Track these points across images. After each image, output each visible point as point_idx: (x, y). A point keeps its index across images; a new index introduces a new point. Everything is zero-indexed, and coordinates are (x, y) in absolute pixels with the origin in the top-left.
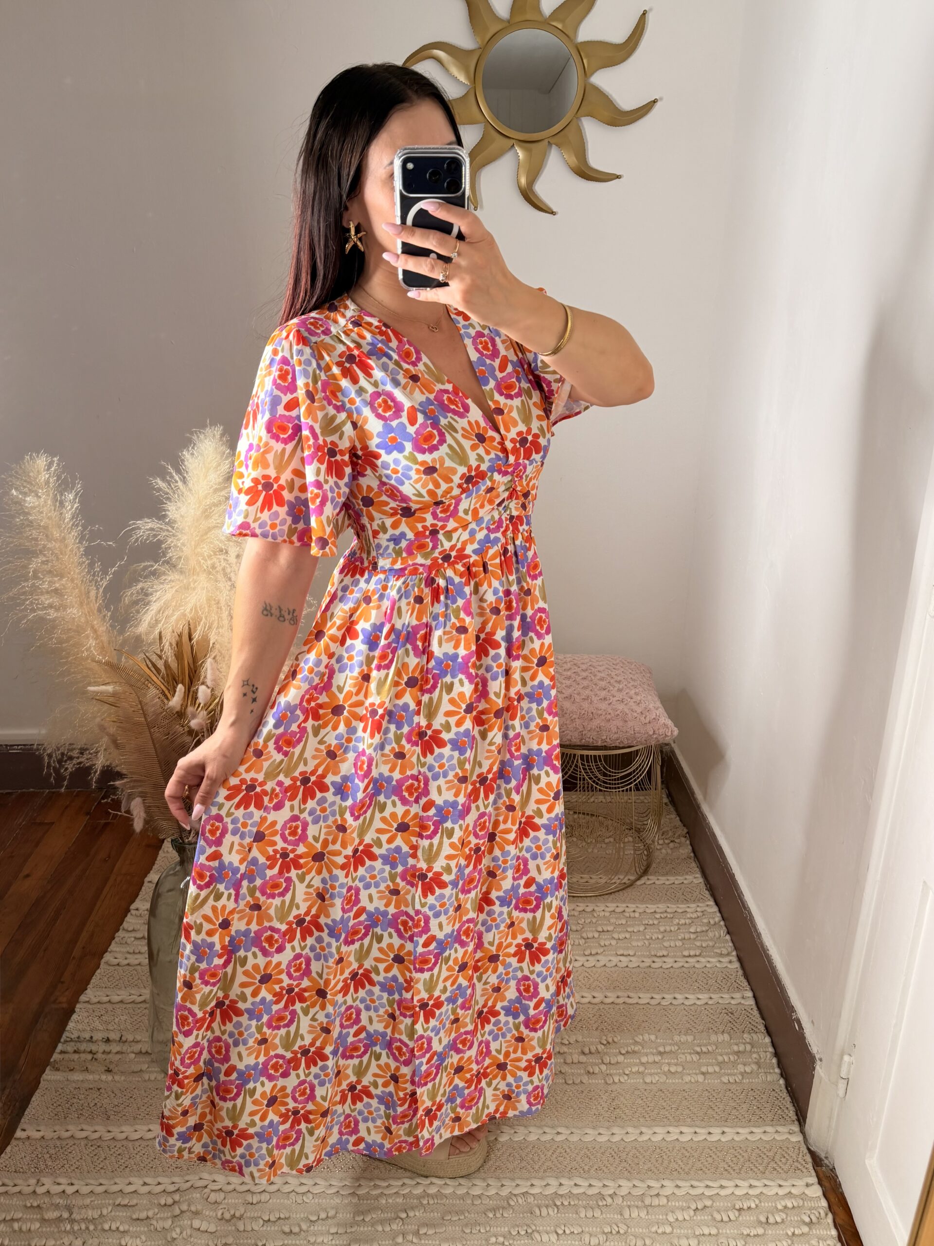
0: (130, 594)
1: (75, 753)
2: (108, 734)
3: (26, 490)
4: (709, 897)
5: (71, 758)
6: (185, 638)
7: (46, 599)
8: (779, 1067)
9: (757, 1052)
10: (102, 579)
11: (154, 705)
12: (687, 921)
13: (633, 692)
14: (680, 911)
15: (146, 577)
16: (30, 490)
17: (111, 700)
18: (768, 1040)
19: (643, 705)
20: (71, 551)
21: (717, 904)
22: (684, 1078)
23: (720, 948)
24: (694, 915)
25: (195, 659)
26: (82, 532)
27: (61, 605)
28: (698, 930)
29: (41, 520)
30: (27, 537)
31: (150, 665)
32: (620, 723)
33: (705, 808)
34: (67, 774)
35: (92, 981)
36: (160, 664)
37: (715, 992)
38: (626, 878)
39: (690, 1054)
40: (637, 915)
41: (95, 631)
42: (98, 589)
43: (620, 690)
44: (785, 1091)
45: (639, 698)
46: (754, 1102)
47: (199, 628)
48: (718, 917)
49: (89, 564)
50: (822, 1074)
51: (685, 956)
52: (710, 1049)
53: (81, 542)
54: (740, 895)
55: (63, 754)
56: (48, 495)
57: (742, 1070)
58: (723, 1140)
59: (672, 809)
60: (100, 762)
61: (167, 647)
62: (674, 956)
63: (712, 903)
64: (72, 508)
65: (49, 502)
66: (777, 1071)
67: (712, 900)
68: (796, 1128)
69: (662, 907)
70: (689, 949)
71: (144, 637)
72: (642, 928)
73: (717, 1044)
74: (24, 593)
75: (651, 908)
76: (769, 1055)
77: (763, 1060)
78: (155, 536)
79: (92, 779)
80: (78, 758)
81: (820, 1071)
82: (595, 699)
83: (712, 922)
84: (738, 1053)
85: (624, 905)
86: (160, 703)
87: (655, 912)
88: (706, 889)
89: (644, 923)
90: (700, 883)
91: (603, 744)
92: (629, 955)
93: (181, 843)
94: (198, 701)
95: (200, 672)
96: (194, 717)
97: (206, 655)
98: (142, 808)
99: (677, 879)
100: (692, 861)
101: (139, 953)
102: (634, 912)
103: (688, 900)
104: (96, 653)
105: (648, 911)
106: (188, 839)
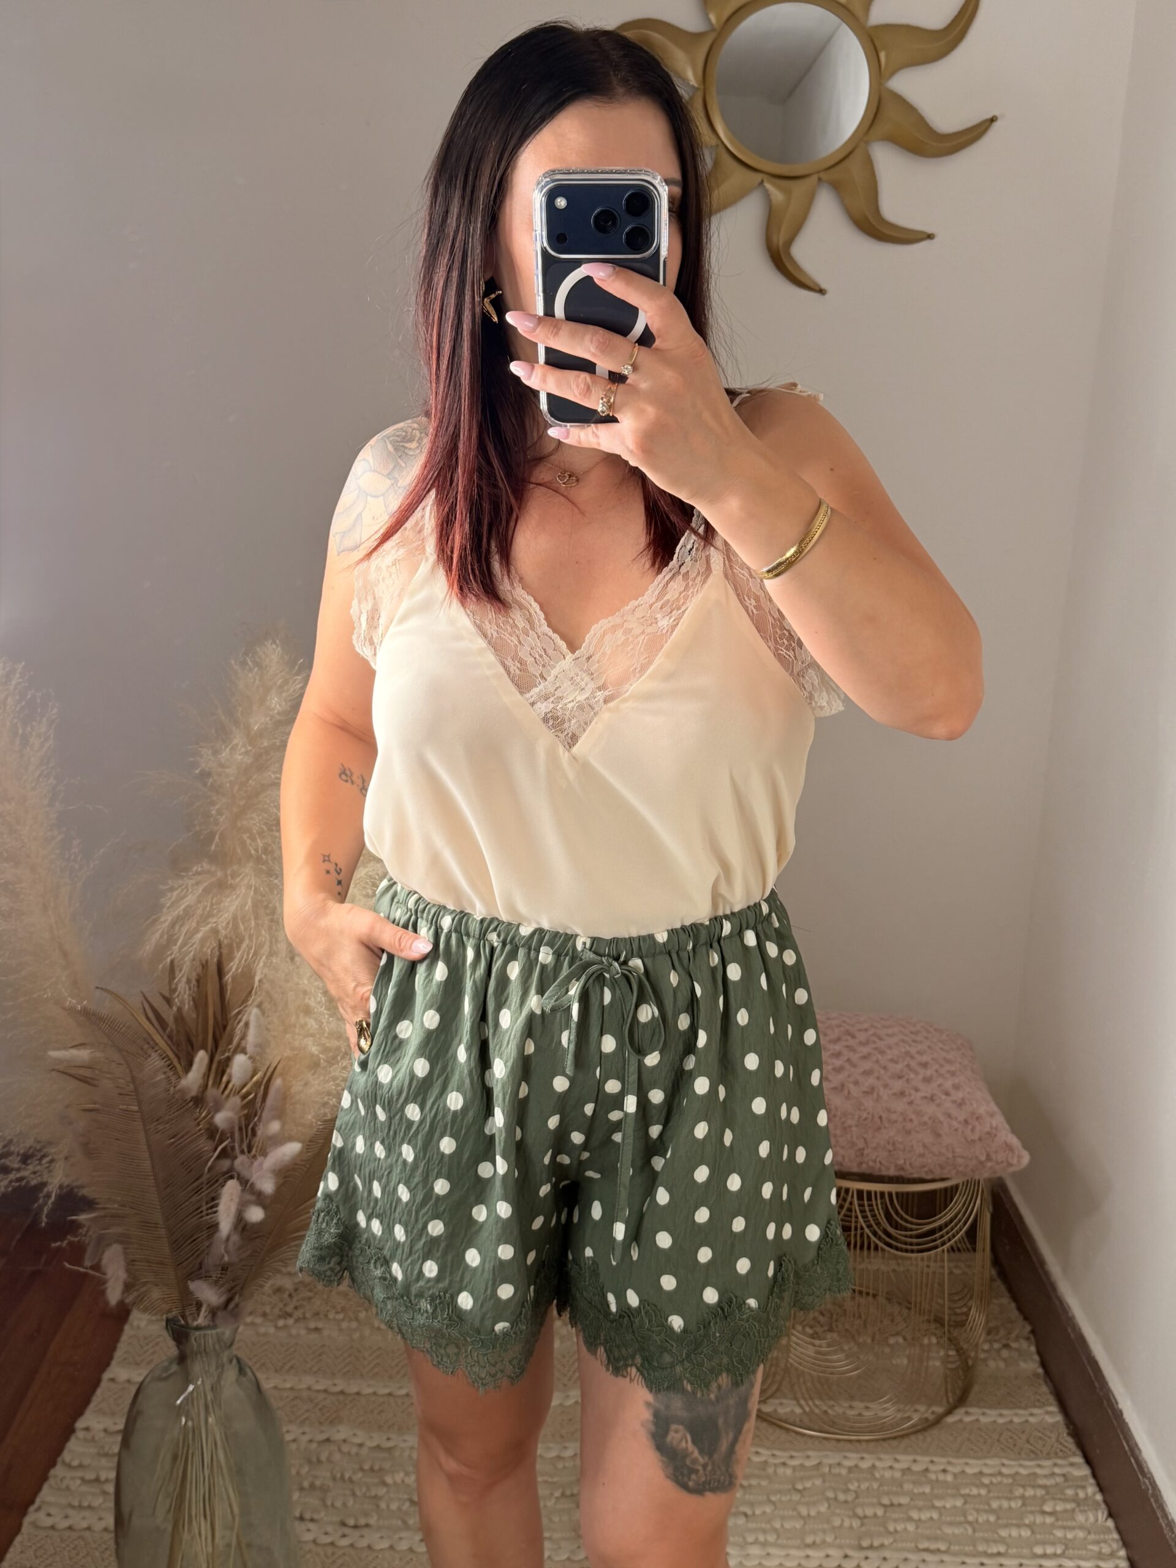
1: (13, 1162)
2: (74, 1132)
4: (1075, 1448)
6: (213, 968)
10: (82, 867)
11: (154, 1086)
12: (1040, 1492)
13: (948, 1084)
14: (1023, 1472)
17: (81, 1072)
19: (968, 1108)
20: (35, 817)
21: (1088, 1461)
23: (1098, 1542)
24: (1050, 1482)
25: (225, 1008)
26: (55, 787)
28: (1059, 1508)
31: (151, 1015)
32: (928, 1138)
36: (169, 1015)
38: (930, 1411)
40: (949, 1478)
42: (74, 883)
43: (927, 1080)
45: (959, 1095)
47: (238, 955)
48: (1091, 1489)
49: (62, 841)
51: (1036, 1556)
53: (51, 804)
54: (1134, 1450)
60: (57, 1179)
61: (182, 985)
63: (1079, 1460)
64: (42, 747)
67: (1078, 1452)
69: (992, 1465)
70: (1043, 1543)
72: (959, 1503)
75: (973, 1467)
79: (41, 1208)
80: (18, 1170)
82: (885, 1094)
83: (1081, 1494)
85: (927, 1459)
86: (164, 1083)
87: (981, 1473)
88: (1069, 1434)
89: (963, 1492)
90: (1057, 1422)
91: (897, 1174)
92: (938, 1551)
93: (182, 1326)
94: (225, 1079)
95: (233, 1029)
96: (218, 1108)
97: (245, 1001)
98: (123, 1263)
99: (1016, 1415)
100: (1041, 1382)
101: (90, 1507)
102: (944, 1471)
103: (1038, 1452)
104: (66, 994)
105: (969, 1471)
106: (195, 1319)
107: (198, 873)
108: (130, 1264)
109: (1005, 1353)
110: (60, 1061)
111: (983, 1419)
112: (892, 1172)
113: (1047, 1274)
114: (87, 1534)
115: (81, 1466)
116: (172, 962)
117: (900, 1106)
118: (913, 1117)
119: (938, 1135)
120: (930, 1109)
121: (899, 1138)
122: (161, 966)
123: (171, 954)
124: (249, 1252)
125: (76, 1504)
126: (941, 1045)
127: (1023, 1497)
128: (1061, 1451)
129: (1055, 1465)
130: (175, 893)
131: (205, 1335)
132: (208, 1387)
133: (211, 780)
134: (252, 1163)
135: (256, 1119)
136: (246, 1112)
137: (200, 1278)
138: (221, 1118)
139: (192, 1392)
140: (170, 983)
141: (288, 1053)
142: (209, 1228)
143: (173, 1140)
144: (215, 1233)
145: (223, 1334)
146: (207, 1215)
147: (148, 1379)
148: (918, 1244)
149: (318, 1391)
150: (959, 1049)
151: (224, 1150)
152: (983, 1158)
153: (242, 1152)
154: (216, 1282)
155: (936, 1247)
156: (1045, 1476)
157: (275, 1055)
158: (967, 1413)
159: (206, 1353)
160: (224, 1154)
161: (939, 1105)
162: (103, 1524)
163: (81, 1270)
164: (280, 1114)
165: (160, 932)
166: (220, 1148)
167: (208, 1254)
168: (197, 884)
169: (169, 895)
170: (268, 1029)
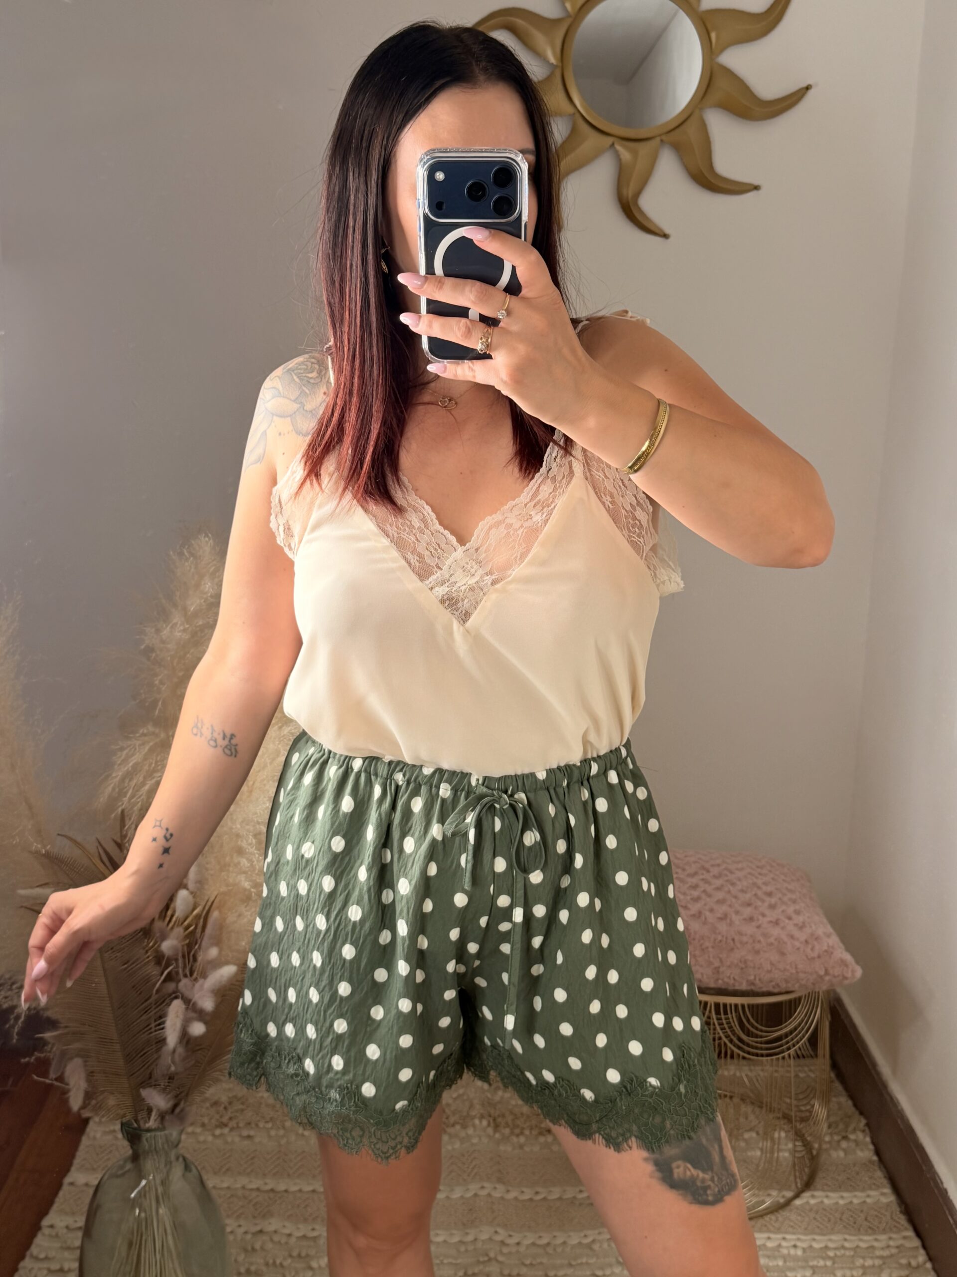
4: (907, 1224)
12: (877, 1262)
13: (790, 910)
14: (863, 1245)
21: (918, 1234)
24: (886, 1253)
31: (105, 858)
32: (774, 957)
33: (896, 1089)
43: (772, 907)
45: (799, 919)
48: (922, 1257)
59: (841, 1088)
63: (910, 1233)
67: (910, 1228)
69: (836, 1239)
75: (819, 1242)
79: (11, 1029)
82: (736, 919)
83: (914, 1263)
87: (826, 1247)
88: (901, 1212)
89: (811, 1264)
90: (891, 1202)
91: (749, 988)
93: (135, 1129)
96: (164, 937)
98: (83, 1075)
99: (855, 1196)
100: (876, 1168)
102: (795, 1246)
103: (875, 1228)
104: (32, 840)
105: (817, 1245)
106: (145, 1122)
107: (144, 735)
108: (90, 1075)
109: (844, 1144)
110: (27, 897)
111: (826, 1201)
112: (744, 987)
113: (878, 1074)
115: (47, 1258)
116: (123, 811)
117: (749, 929)
118: (762, 939)
119: (783, 954)
120: (776, 932)
121: (750, 957)
122: (113, 815)
123: (123, 804)
124: (193, 1062)
126: (783, 877)
128: (895, 1226)
129: (890, 1238)
130: (125, 752)
131: (155, 1135)
132: (158, 1181)
133: (154, 655)
134: (194, 985)
135: (197, 947)
136: (187, 941)
137: (151, 1086)
138: (168, 946)
139: (145, 1186)
140: (121, 830)
141: (223, 889)
142: (157, 1043)
143: (126, 966)
144: (161, 1047)
145: (171, 1135)
146: (156, 1031)
147: (106, 1177)
148: (767, 1049)
149: (252, 1190)
150: (798, 880)
151: (169, 973)
152: (822, 973)
153: (185, 976)
154: (164, 1090)
155: (783, 1052)
156: (882, 1249)
157: (212, 891)
158: (813, 1197)
159: (157, 1152)
160: (170, 978)
161: (783, 928)
163: (48, 1081)
164: (218, 942)
165: (112, 785)
166: (166, 973)
167: (157, 1065)
168: (143, 744)
169: (119, 753)
170: (207, 869)
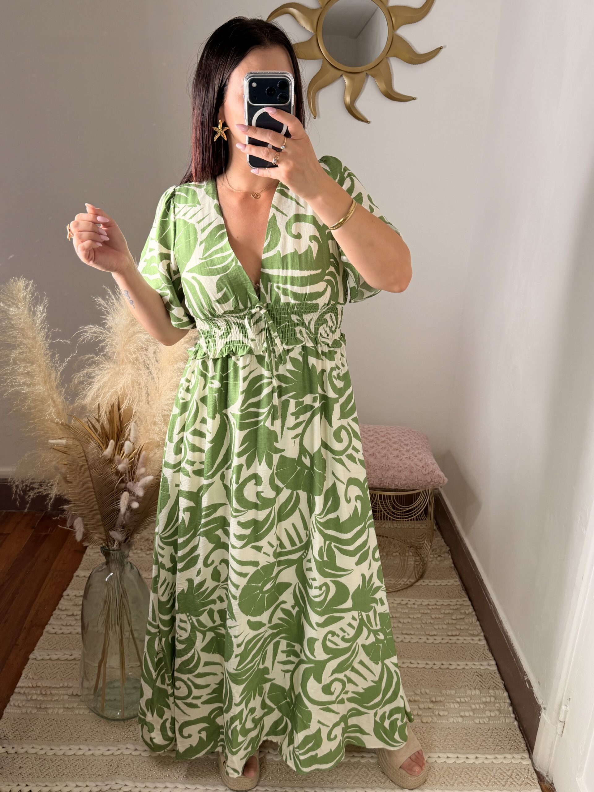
0: (79, 376)
1: (36, 486)
2: (61, 473)
3: (10, 303)
4: (465, 595)
5: (33, 489)
6: (116, 408)
7: (21, 379)
8: (514, 713)
9: (499, 703)
10: (60, 366)
11: (93, 454)
12: (450, 611)
13: (417, 452)
14: (445, 604)
15: (89, 365)
16: (12, 303)
17: (63, 449)
18: (506, 694)
19: (424, 462)
20: (40, 345)
21: (470, 600)
22: (449, 719)
23: (472, 630)
24: (455, 607)
25: (121, 423)
26: (47, 333)
27: (31, 383)
28: (458, 617)
29: (20, 324)
30: (10, 335)
31: (91, 426)
32: (407, 473)
33: (462, 533)
34: (29, 500)
35: (38, 644)
36: (98, 426)
37: (469, 661)
38: (408, 581)
39: (453, 703)
40: (416, 606)
41: (54, 402)
42: (57, 372)
43: (408, 451)
44: (518, 729)
45: (421, 456)
46: (497, 737)
47: (126, 402)
48: (471, 609)
49: (51, 355)
50: (546, 719)
51: (449, 636)
52: (466, 700)
53: (46, 340)
54: (487, 594)
55: (26, 486)
56: (25, 307)
57: (489, 715)
58: (477, 763)
59: (439, 534)
60: (54, 493)
61: (103, 414)
62: (442, 635)
63: (467, 599)
64: (41, 316)
65: (26, 312)
66: (513, 715)
67: (467, 597)
68: (526, 755)
69: (433, 601)
70: (452, 630)
71: (88, 407)
72: (419, 616)
73: (471, 697)
74: (6, 374)
75: (426, 602)
76: (507, 705)
77: (502, 708)
78: (97, 337)
79: (48, 504)
80: (38, 489)
81: (544, 716)
82: (391, 456)
83: (467, 612)
84: (485, 703)
85: (407, 599)
86: (97, 453)
87: (428, 605)
88: (463, 589)
89: (421, 612)
90: (459, 585)
91: (395, 488)
92: (411, 634)
93: (107, 550)
94: (122, 452)
95: (125, 432)
96: (120, 462)
97: (129, 420)
98: (82, 525)
99: (443, 582)
100: (453, 570)
101: (70, 625)
102: (414, 604)
103: (451, 596)
104: (55, 417)
105: (424, 604)
106: (112, 547)
107: (108, 369)
108: (85, 525)
109: (439, 558)
110: (54, 444)
111: (430, 584)
112: (393, 487)
113: (456, 527)
114: (69, 635)
115: (66, 610)
116: (99, 404)
117: (396, 461)
118: (402, 465)
119: (412, 472)
120: (408, 462)
121: (396, 474)
122: (94, 406)
123: (98, 401)
124: (134, 520)
125: (65, 624)
126: (414, 437)
127: (444, 613)
128: (460, 596)
129: (457, 601)
130: (99, 377)
131: (116, 553)
132: (118, 574)
134: (134, 485)
135: (135, 468)
136: (130, 465)
137: (114, 530)
138: (120, 467)
139: (111, 576)
140: (98, 413)
141: (147, 441)
142: (116, 511)
143: (101, 476)
144: (119, 513)
145: (124, 552)
146: (116, 506)
147: (94, 572)
148: (405, 515)
150: (421, 439)
151: (122, 479)
152: (429, 481)
153: (130, 481)
154: (121, 532)
155: (411, 517)
156: (454, 605)
157: (142, 442)
158: (423, 582)
159: (117, 560)
160: (122, 481)
161: (412, 461)
162: (76, 631)
163: (65, 528)
164: (145, 465)
165: (93, 392)
166: (120, 479)
167: (117, 521)
168: (108, 373)
169: (96, 377)
170: (139, 432)
